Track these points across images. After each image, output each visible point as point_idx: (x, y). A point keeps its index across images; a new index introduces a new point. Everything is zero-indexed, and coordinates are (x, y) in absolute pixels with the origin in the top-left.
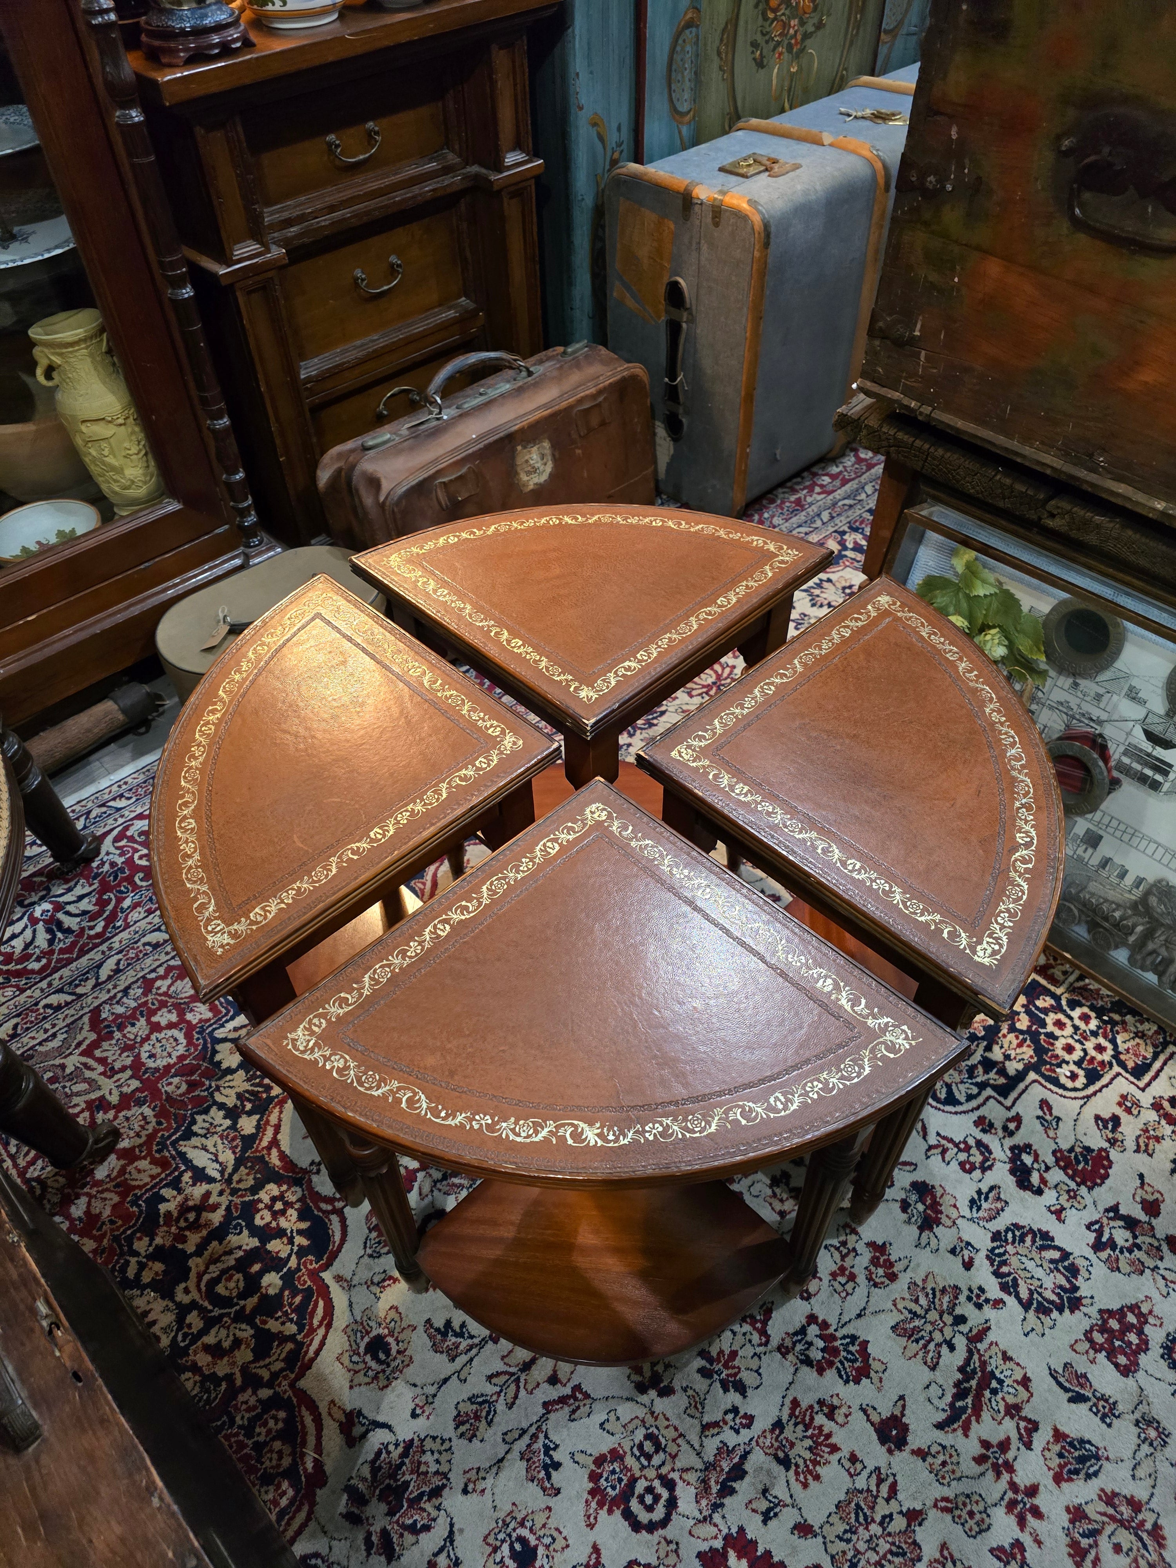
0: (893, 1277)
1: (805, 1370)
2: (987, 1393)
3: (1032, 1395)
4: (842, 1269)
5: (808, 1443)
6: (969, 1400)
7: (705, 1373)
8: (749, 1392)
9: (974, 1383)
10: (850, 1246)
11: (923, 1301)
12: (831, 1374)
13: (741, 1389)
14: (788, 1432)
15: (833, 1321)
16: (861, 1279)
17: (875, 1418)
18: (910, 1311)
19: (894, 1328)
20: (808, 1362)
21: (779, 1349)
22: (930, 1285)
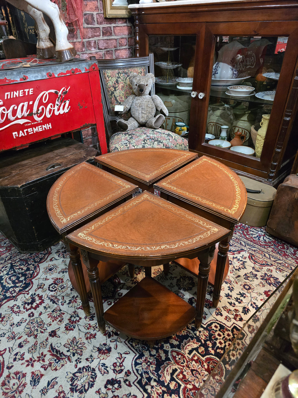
0: (87, 339)
1: (70, 316)
2: (55, 358)
3: (52, 370)
4: (91, 327)
5: (56, 316)
6: (55, 353)
7: (73, 297)
8: (68, 305)
9: (59, 355)
10: (96, 329)
11: (80, 346)
12: (68, 322)
13: (69, 303)
14: (59, 312)
15: (79, 323)
16: (88, 331)
17: (56, 331)
18: (78, 342)
19: (75, 337)
20: (71, 317)
21: (75, 311)
22: (84, 348)
